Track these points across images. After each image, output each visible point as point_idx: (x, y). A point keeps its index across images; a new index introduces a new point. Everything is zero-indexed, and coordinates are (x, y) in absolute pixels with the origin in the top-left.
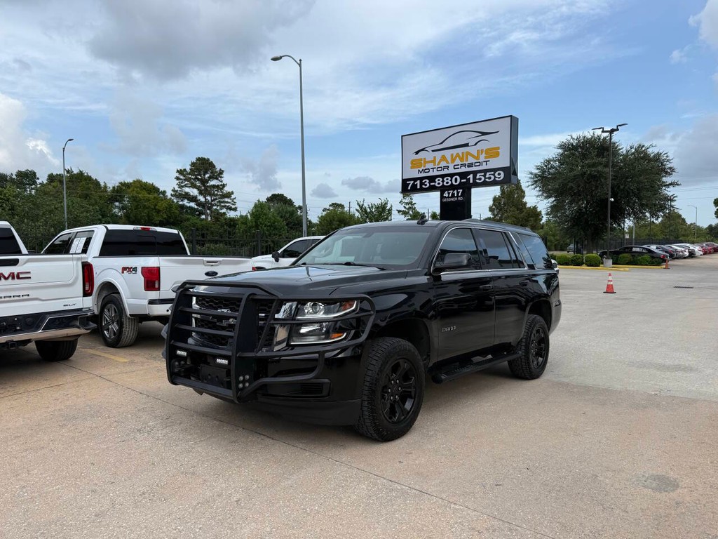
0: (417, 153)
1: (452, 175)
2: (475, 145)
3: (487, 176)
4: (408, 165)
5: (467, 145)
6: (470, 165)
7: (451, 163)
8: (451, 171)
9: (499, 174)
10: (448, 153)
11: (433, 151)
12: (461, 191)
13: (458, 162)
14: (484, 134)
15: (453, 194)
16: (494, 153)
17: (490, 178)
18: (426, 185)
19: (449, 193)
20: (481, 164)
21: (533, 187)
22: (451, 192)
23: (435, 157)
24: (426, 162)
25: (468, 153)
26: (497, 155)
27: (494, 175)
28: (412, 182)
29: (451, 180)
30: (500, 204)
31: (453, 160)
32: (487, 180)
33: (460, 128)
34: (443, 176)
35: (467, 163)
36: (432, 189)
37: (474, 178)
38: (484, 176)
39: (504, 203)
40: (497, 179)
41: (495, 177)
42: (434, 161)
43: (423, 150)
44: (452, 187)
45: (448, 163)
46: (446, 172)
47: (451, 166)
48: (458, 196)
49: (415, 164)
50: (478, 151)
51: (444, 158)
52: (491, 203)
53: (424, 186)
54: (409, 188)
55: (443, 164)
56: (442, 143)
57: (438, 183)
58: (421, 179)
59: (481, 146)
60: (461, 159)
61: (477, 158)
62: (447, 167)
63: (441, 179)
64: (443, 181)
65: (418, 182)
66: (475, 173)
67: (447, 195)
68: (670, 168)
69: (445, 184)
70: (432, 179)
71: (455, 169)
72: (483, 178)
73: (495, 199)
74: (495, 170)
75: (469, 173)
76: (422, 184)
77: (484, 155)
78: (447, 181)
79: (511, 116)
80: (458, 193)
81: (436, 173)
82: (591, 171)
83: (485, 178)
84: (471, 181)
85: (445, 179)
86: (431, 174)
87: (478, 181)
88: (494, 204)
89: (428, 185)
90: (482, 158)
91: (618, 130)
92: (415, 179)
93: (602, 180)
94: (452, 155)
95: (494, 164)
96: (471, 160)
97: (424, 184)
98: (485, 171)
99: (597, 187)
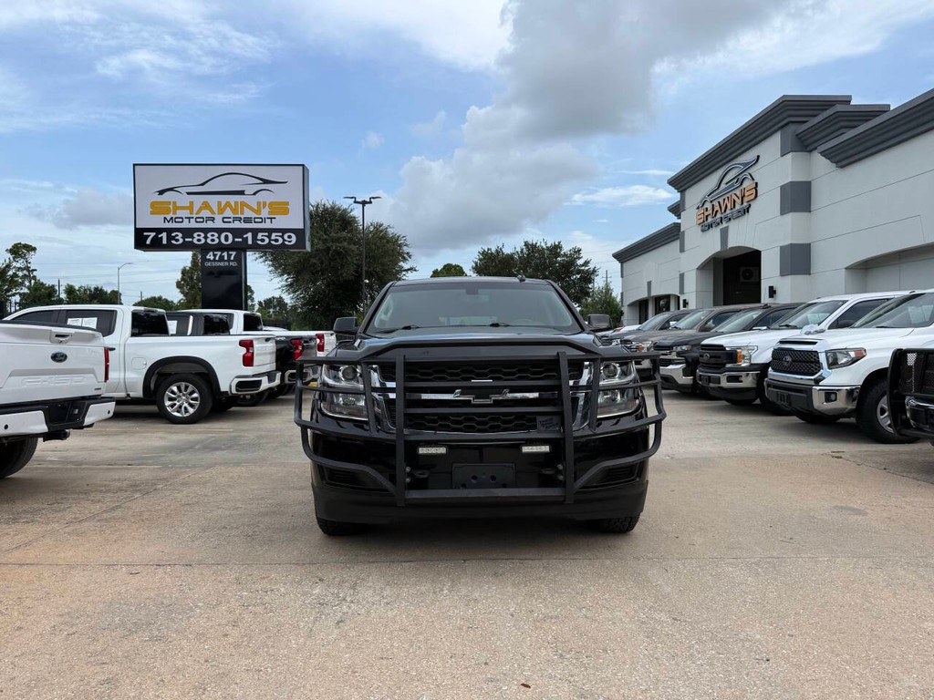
0: (161, 192)
1: (220, 231)
2: (254, 194)
3: (273, 237)
4: (144, 208)
5: (242, 193)
6: (248, 220)
7: (219, 215)
8: (219, 224)
9: (290, 237)
10: (213, 200)
11: (188, 193)
12: (234, 253)
13: (228, 213)
14: (266, 182)
15: (222, 258)
16: (281, 208)
17: (276, 240)
18: (177, 240)
19: (215, 255)
20: (263, 220)
22: (219, 253)
23: (192, 203)
24: (176, 208)
25: (243, 204)
26: (286, 212)
27: (282, 237)
28: (153, 234)
29: (219, 238)
30: (191, 278)
31: (221, 211)
32: (273, 242)
33: (231, 169)
34: (206, 231)
35: (242, 217)
36: (184, 247)
37: (254, 238)
38: (269, 237)
39: (197, 279)
40: (287, 243)
41: (284, 240)
42: (190, 208)
43: (171, 189)
44: (221, 247)
45: (213, 212)
46: (210, 225)
47: (218, 218)
48: (229, 260)
49: (156, 208)
50: (259, 203)
51: (206, 206)
52: (179, 276)
53: (173, 242)
54: (148, 242)
55: (205, 214)
56: (202, 184)
57: (198, 238)
58: (169, 231)
59: (261, 197)
60: (234, 211)
61: (258, 211)
62: (213, 219)
63: (203, 235)
64: (206, 238)
65: (164, 235)
66: (255, 232)
67: (212, 258)
68: (408, 253)
69: (209, 241)
70: (188, 232)
71: (224, 222)
72: (267, 240)
73: (184, 272)
74: (284, 231)
75: (247, 230)
76: (170, 238)
77: (267, 209)
78: (213, 239)
79: (303, 165)
80: (229, 256)
81: (193, 225)
83: (270, 240)
84: (250, 242)
85: (209, 235)
86: (185, 225)
87: (259, 242)
88: (182, 279)
89: (181, 241)
90: (265, 213)
91: (370, 202)
92: (159, 231)
93: (349, 258)
94: (219, 203)
95: (281, 222)
96: (248, 213)
97: (174, 238)
98: (270, 231)
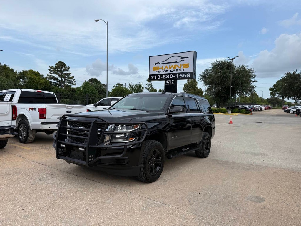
0: (156, 64)
1: (169, 74)
2: (179, 62)
3: (184, 75)
4: (152, 69)
5: (176, 62)
6: (177, 70)
7: (169, 69)
8: (169, 72)
9: (189, 75)
10: (168, 65)
11: (162, 64)
12: (173, 81)
13: (172, 69)
14: (183, 58)
15: (170, 82)
16: (187, 66)
17: (185, 76)
18: (159, 78)
19: (168, 82)
20: (181, 70)
21: (201, 80)
22: (169, 81)
23: (163, 66)
24: (159, 68)
25: (176, 66)
26: (188, 67)
27: (186, 75)
28: (153, 76)
29: (169, 76)
30: (187, 87)
31: (170, 68)
32: (184, 77)
33: (173, 55)
34: (166, 74)
35: (176, 69)
36: (161, 79)
37: (179, 76)
38: (183, 75)
39: (189, 87)
40: (188, 77)
41: (187, 76)
42: (162, 68)
43: (158, 63)
44: (170, 79)
45: (168, 69)
46: (167, 73)
47: (169, 70)
48: (172, 83)
49: (154, 69)
50: (180, 65)
51: (166, 67)
52: (183, 86)
53: (158, 78)
54: (152, 79)
55: (166, 69)
56: (166, 61)
57: (164, 77)
58: (157, 75)
59: (182, 63)
60: (174, 68)
61: (180, 67)
62: (168, 71)
63: (165, 76)
64: (166, 76)
65: (156, 76)
66: (179, 74)
67: (167, 82)
68: (254, 75)
69: (167, 77)
70: (162, 75)
71: (171, 71)
72: (182, 76)
73: (185, 85)
74: (187, 73)
75: (176, 74)
76: (157, 77)
77: (183, 66)
78: (168, 77)
79: (194, 51)
80: (172, 81)
81: (163, 73)
82: (224, 75)
83: (183, 76)
84: (177, 77)
85: (167, 76)
86: (161, 73)
87: (180, 77)
88: (185, 87)
89: (160, 78)
90: (182, 68)
91: (235, 59)
92: (154, 75)
93: (228, 79)
94: (170, 66)
95: (187, 70)
96: (177, 68)
97: (158, 77)
98: (183, 73)
99: (226, 82)
